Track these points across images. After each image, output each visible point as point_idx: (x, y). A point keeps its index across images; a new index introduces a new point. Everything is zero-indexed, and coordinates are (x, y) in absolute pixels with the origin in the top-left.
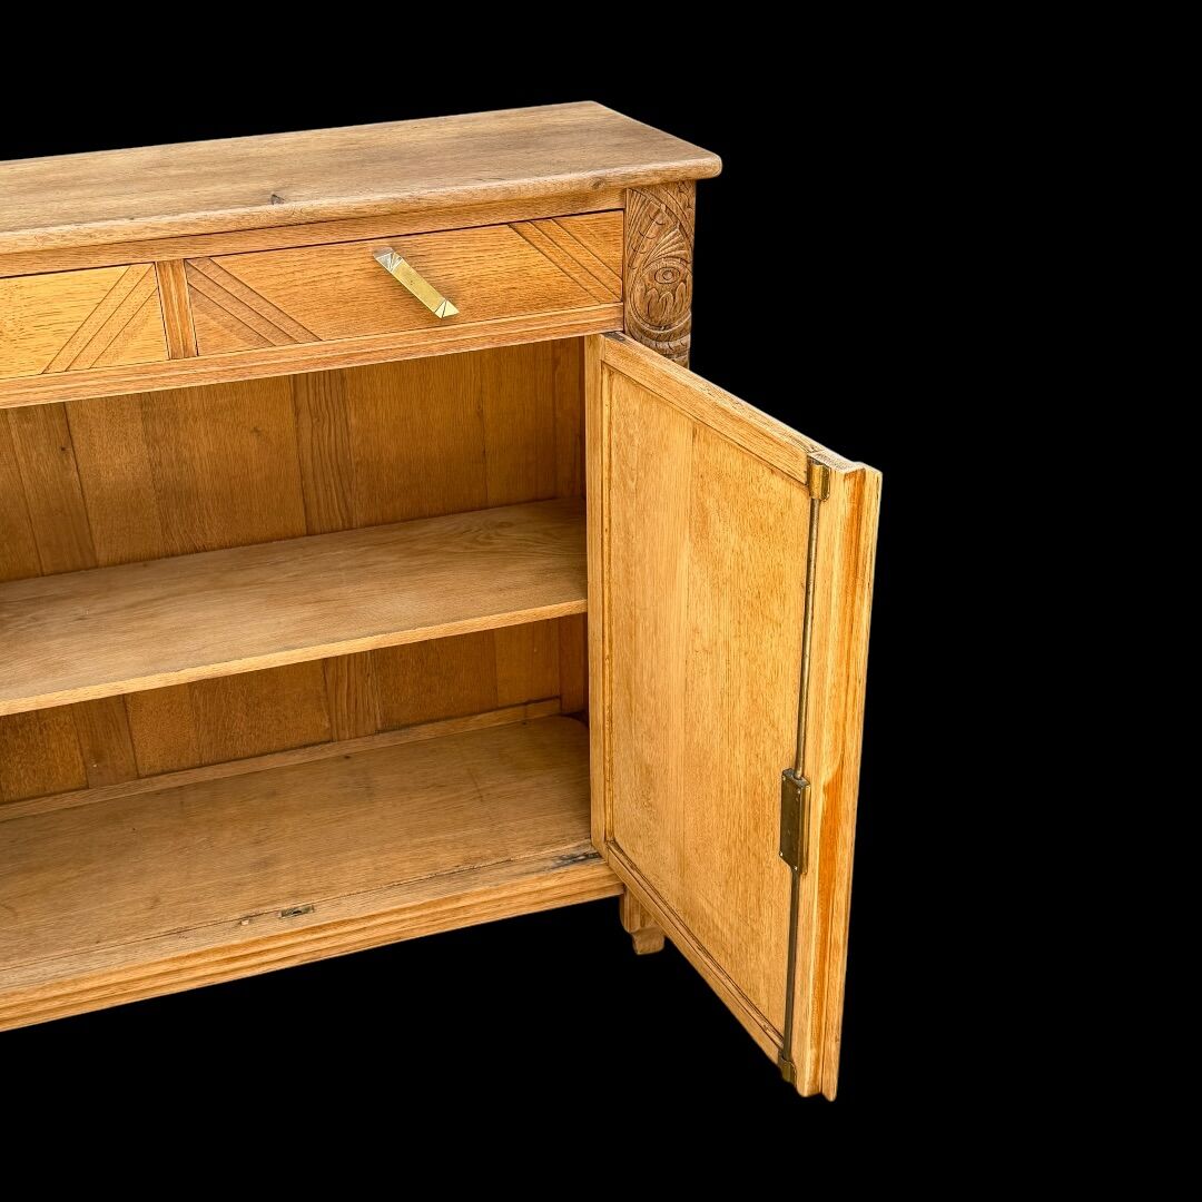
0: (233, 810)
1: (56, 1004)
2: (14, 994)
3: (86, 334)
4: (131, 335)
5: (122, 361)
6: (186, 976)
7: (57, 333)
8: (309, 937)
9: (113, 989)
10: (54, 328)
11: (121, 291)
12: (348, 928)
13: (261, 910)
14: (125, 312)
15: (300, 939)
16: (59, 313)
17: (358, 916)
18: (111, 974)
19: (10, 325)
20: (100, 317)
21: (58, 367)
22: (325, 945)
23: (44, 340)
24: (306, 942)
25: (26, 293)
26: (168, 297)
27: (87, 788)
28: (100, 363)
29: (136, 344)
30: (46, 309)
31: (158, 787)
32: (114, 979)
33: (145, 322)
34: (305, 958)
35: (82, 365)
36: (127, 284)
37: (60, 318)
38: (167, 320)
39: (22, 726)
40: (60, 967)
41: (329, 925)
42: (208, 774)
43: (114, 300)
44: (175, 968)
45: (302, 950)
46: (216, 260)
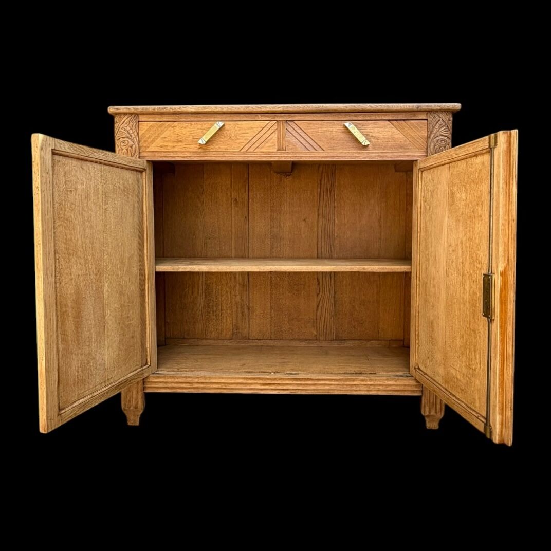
0: (278, 352)
1: (202, 386)
2: (189, 377)
3: (254, 140)
4: (267, 142)
5: (262, 150)
6: (248, 387)
7: (245, 139)
8: (294, 382)
9: (222, 385)
10: (245, 137)
11: (266, 129)
12: (309, 382)
13: (279, 371)
14: (266, 135)
15: (291, 382)
16: (247, 133)
17: (314, 378)
18: (222, 378)
19: (233, 135)
20: (259, 136)
21: (244, 149)
22: (300, 387)
23: (241, 141)
24: (293, 384)
25: (239, 126)
26: (279, 132)
27: (232, 339)
28: (256, 150)
29: (267, 145)
30: (244, 132)
31: (255, 344)
32: (223, 381)
33: (272, 138)
34: (292, 391)
35: (251, 150)
36: (269, 127)
37: (248, 135)
38: (278, 138)
40: (207, 374)
41: (302, 379)
42: (272, 343)
43: (264, 131)
44: (245, 382)
45: (291, 387)
46: (296, 122)
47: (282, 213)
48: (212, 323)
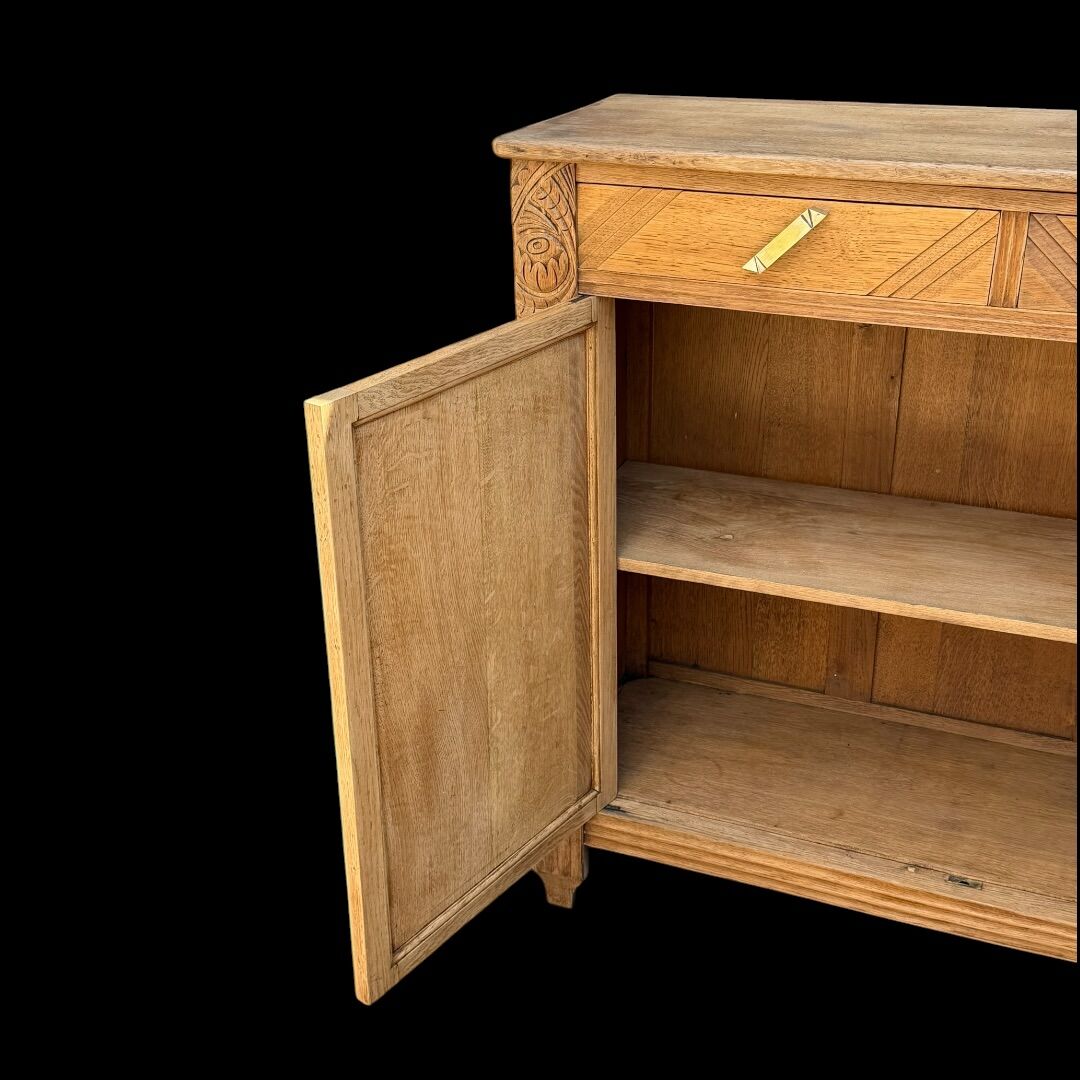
0: (946, 766)
1: (723, 863)
2: (692, 837)
3: (916, 267)
4: (959, 276)
5: (942, 298)
6: (841, 892)
7: (890, 261)
8: (967, 911)
9: (774, 872)
10: (890, 255)
11: (961, 233)
12: (1010, 921)
13: (930, 865)
14: (959, 253)
15: (958, 909)
16: (898, 243)
17: (1023, 914)
18: (776, 858)
19: (853, 245)
20: (934, 253)
21: (884, 293)
22: (981, 926)
23: (878, 265)
24: (963, 914)
25: (875, 219)
26: (1003, 246)
27: (823, 693)
28: (921, 296)
29: (959, 284)
30: (887, 237)
31: (886, 717)
32: (777, 864)
33: (974, 266)
34: (958, 929)
35: (905, 294)
36: (969, 227)
37: (898, 247)
38: (997, 268)
39: (784, 616)
40: (736, 833)
41: (991, 908)
42: (936, 723)
43: (951, 240)
44: (832, 880)
45: (957, 920)
46: (1063, 219)
47: (1011, 375)
48: (772, 644)
